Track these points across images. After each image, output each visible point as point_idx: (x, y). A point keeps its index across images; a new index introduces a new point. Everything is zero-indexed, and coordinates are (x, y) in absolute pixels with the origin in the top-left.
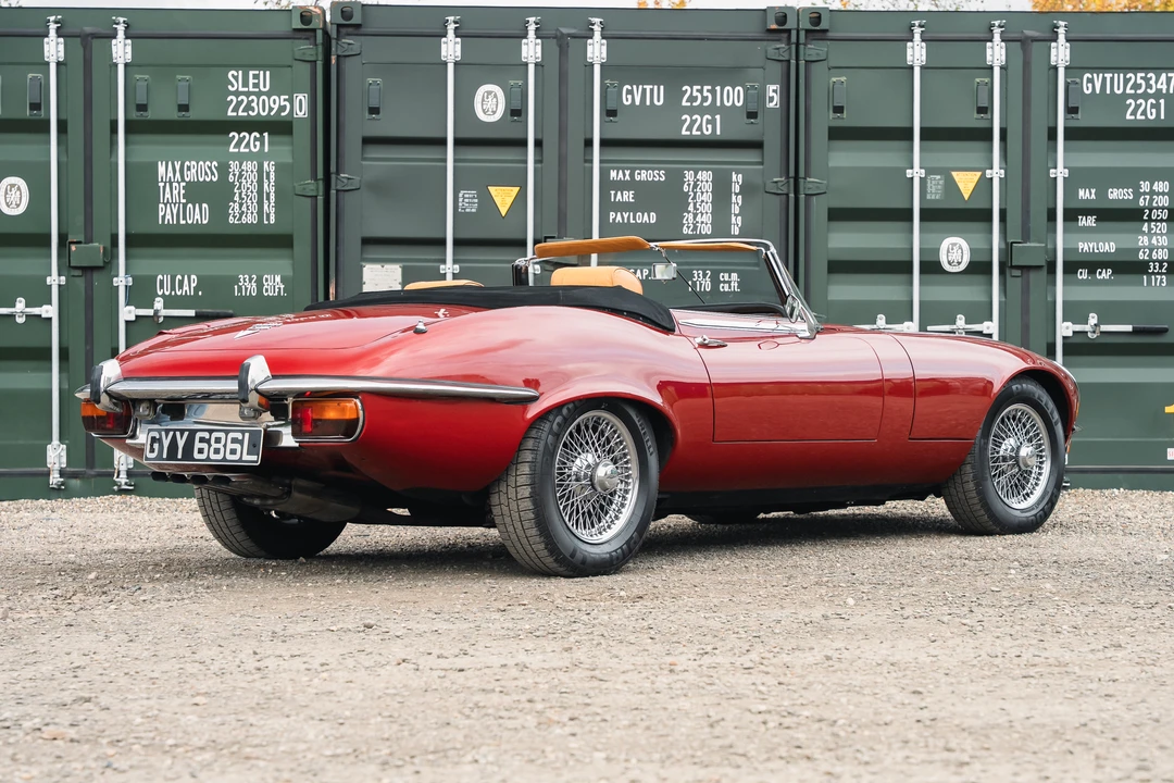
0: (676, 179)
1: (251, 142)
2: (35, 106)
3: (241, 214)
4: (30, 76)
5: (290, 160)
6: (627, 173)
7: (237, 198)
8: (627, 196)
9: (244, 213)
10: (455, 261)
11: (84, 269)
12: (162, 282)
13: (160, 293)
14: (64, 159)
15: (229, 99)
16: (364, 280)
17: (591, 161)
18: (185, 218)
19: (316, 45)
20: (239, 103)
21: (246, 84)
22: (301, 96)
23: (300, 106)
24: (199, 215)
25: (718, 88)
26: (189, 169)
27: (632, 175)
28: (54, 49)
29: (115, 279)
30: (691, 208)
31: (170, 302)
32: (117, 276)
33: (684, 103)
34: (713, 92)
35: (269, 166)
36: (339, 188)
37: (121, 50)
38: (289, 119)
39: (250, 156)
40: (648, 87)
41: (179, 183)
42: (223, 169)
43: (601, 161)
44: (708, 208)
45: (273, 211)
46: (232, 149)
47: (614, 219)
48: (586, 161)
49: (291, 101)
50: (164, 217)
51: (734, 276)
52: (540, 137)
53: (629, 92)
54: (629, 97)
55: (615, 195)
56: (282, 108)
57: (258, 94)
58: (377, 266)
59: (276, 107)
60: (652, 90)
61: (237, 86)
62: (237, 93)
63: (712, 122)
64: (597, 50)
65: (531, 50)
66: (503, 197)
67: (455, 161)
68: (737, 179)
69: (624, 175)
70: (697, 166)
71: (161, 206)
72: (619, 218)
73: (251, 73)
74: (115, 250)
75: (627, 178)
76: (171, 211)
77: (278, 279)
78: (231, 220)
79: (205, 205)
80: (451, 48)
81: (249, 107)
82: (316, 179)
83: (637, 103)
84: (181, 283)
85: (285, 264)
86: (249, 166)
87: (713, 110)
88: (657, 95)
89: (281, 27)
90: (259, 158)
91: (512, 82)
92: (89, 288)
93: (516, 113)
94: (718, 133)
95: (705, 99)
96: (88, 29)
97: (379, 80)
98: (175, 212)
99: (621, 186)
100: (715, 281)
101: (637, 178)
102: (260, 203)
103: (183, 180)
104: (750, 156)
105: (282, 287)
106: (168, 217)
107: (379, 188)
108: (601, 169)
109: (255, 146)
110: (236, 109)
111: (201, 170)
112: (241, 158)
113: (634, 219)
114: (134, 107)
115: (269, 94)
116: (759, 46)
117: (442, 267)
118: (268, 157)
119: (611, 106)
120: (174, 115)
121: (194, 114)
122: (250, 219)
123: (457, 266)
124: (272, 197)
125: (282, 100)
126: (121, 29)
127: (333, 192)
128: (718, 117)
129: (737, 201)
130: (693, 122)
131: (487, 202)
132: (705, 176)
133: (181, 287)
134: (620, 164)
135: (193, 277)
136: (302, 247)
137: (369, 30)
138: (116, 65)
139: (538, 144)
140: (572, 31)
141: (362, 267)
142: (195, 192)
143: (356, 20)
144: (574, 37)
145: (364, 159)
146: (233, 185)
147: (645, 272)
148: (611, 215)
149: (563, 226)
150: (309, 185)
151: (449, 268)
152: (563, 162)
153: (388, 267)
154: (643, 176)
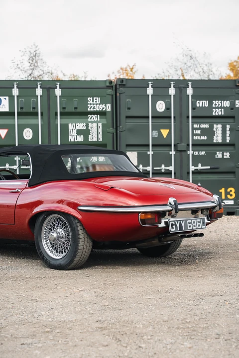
0: (211, 127)
1: (94, 118)
2: (34, 108)
3: (92, 138)
4: (32, 99)
5: (106, 123)
6: (199, 125)
7: (91, 134)
8: (199, 132)
10: (152, 151)
14: (42, 123)
15: (88, 106)
17: (189, 122)
18: (76, 140)
19: (113, 90)
20: (91, 107)
21: (93, 101)
22: (108, 105)
23: (108, 107)
24: (80, 139)
25: (223, 102)
26: (77, 125)
28: (39, 92)
30: (216, 135)
33: (214, 106)
34: (221, 103)
35: (100, 125)
36: (120, 130)
37: (58, 92)
38: (105, 111)
39: (94, 122)
40: (204, 101)
41: (75, 129)
42: (87, 126)
43: (192, 122)
44: (220, 135)
45: (101, 137)
46: (89, 120)
48: (187, 122)
49: (106, 106)
50: (70, 139)
51: (228, 153)
53: (199, 103)
55: (196, 132)
56: (103, 108)
57: (97, 104)
58: (130, 152)
59: (102, 108)
61: (91, 102)
62: (91, 104)
63: (221, 111)
64: (190, 91)
65: (172, 91)
66: (165, 132)
67: (152, 122)
68: (228, 127)
70: (217, 123)
71: (70, 136)
72: (196, 138)
73: (95, 98)
75: (199, 127)
78: (90, 140)
79: (82, 136)
80: (150, 91)
81: (94, 108)
82: (113, 128)
86: (95, 125)
87: (221, 108)
88: (206, 103)
89: (103, 85)
90: (97, 122)
91: (167, 100)
93: (168, 109)
94: (223, 114)
95: (219, 105)
96: (48, 86)
97: (130, 100)
98: (74, 138)
99: (197, 129)
100: (223, 155)
101: (201, 127)
102: (98, 135)
104: (231, 120)
106: (72, 139)
107: (131, 130)
108: (192, 124)
109: (96, 119)
110: (90, 109)
111: (81, 126)
112: (92, 122)
113: (201, 138)
114: (62, 108)
115: (100, 104)
116: (234, 90)
117: (148, 152)
118: (100, 122)
119: (194, 107)
120: (73, 110)
121: (78, 110)
122: (95, 139)
124: (101, 133)
125: (103, 106)
126: (58, 86)
127: (118, 132)
128: (223, 110)
129: (228, 133)
130: (216, 111)
131: (160, 134)
132: (220, 126)
134: (197, 123)
136: (110, 147)
137: (127, 86)
138: (57, 96)
139: (174, 117)
140: (183, 86)
141: (126, 152)
142: (79, 132)
143: (124, 83)
144: (184, 87)
145: (126, 122)
146: (90, 130)
147: (204, 152)
148: (194, 137)
149: (181, 140)
150: (111, 130)
151: (151, 153)
152: (181, 122)
153: (133, 152)
154: (203, 126)
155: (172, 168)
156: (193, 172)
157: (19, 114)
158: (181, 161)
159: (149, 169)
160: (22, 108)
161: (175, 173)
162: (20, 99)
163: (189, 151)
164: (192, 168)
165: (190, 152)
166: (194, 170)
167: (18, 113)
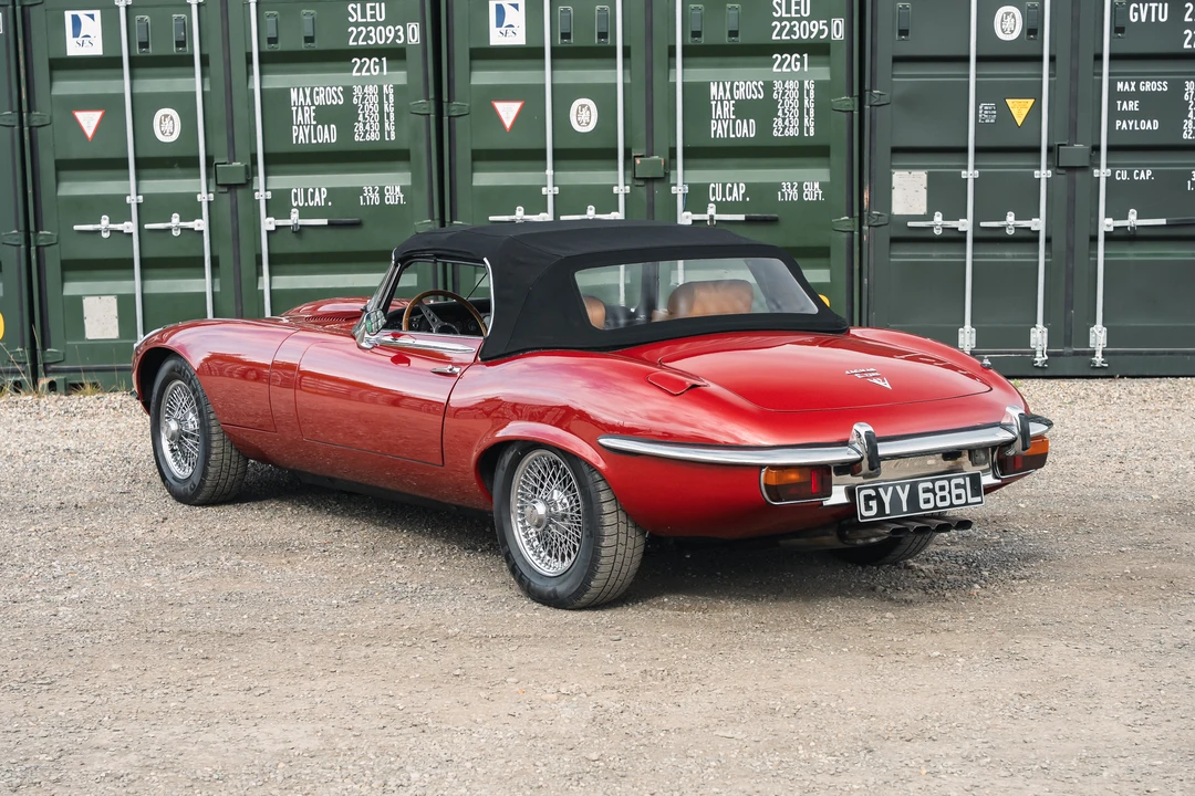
0: (1177, 88)
1: (792, 63)
2: (603, 35)
3: (784, 129)
4: (598, 7)
5: (828, 78)
6: (1133, 84)
7: (780, 114)
8: (1133, 106)
9: (786, 127)
10: (976, 167)
11: (646, 180)
12: (714, 189)
13: (712, 199)
14: (628, 81)
15: (773, 24)
16: (893, 185)
17: (1101, 74)
18: (734, 133)
20: (783, 28)
21: (789, 10)
22: (837, 21)
23: (837, 29)
24: (746, 130)
26: (738, 88)
27: (1137, 86)
29: (673, 188)
30: (1190, 115)
31: (721, 208)
32: (676, 185)
33: (1186, 19)
35: (809, 85)
36: (873, 102)
38: (828, 41)
39: (792, 76)
40: (1153, 5)
41: (729, 101)
42: (768, 88)
43: (1110, 74)
45: (812, 124)
46: (775, 69)
47: (1120, 127)
48: (1095, 74)
49: (829, 25)
50: (715, 132)
52: (1053, 53)
53: (1136, 10)
54: (1136, 14)
55: (1122, 105)
56: (821, 32)
58: (905, 173)
59: (816, 31)
60: (1157, 8)
61: (781, 12)
62: (781, 19)
66: (1019, 109)
67: (977, 76)
69: (1130, 86)
71: (713, 122)
72: (1124, 126)
73: (794, 2)
74: (672, 162)
75: (1133, 89)
76: (723, 125)
77: (817, 185)
78: (776, 134)
79: (751, 121)
81: (791, 32)
82: (852, 96)
83: (1143, 20)
84: (731, 190)
85: (824, 174)
86: (792, 84)
88: (1161, 12)
90: (800, 77)
91: (1029, 4)
92: (651, 195)
93: (1032, 31)
97: (908, 5)
98: (726, 127)
99: (1127, 96)
101: (1142, 89)
102: (801, 118)
103: (733, 98)
105: (820, 192)
106: (720, 131)
107: (909, 102)
108: (1110, 81)
109: (796, 66)
110: (779, 34)
111: (748, 89)
112: (784, 77)
113: (1139, 126)
114: (690, 34)
115: (809, 19)
117: (963, 172)
118: (808, 76)
119: (1119, 23)
120: (727, 40)
121: (740, 40)
122: (793, 132)
123: (977, 172)
124: (812, 112)
125: (821, 24)
127: (867, 107)
131: (1005, 113)
133: (731, 194)
134: (1126, 77)
135: (742, 185)
136: (839, 157)
139: (1052, 59)
141: (891, 174)
142: (743, 109)
145: (893, 76)
146: (777, 102)
147: (1149, 173)
148: (1118, 123)
149: (1073, 134)
150: (846, 101)
151: (970, 174)
152: (1074, 75)
153: (915, 173)
154: (1147, 86)
155: (1038, 224)
156: (1109, 237)
157: (557, 53)
158: (1072, 201)
159: (965, 225)
160: (566, 36)
161: (1048, 240)
162: (561, 8)
163: (1099, 167)
164: (1106, 224)
165: (1103, 173)
166: (1111, 229)
167: (553, 49)
